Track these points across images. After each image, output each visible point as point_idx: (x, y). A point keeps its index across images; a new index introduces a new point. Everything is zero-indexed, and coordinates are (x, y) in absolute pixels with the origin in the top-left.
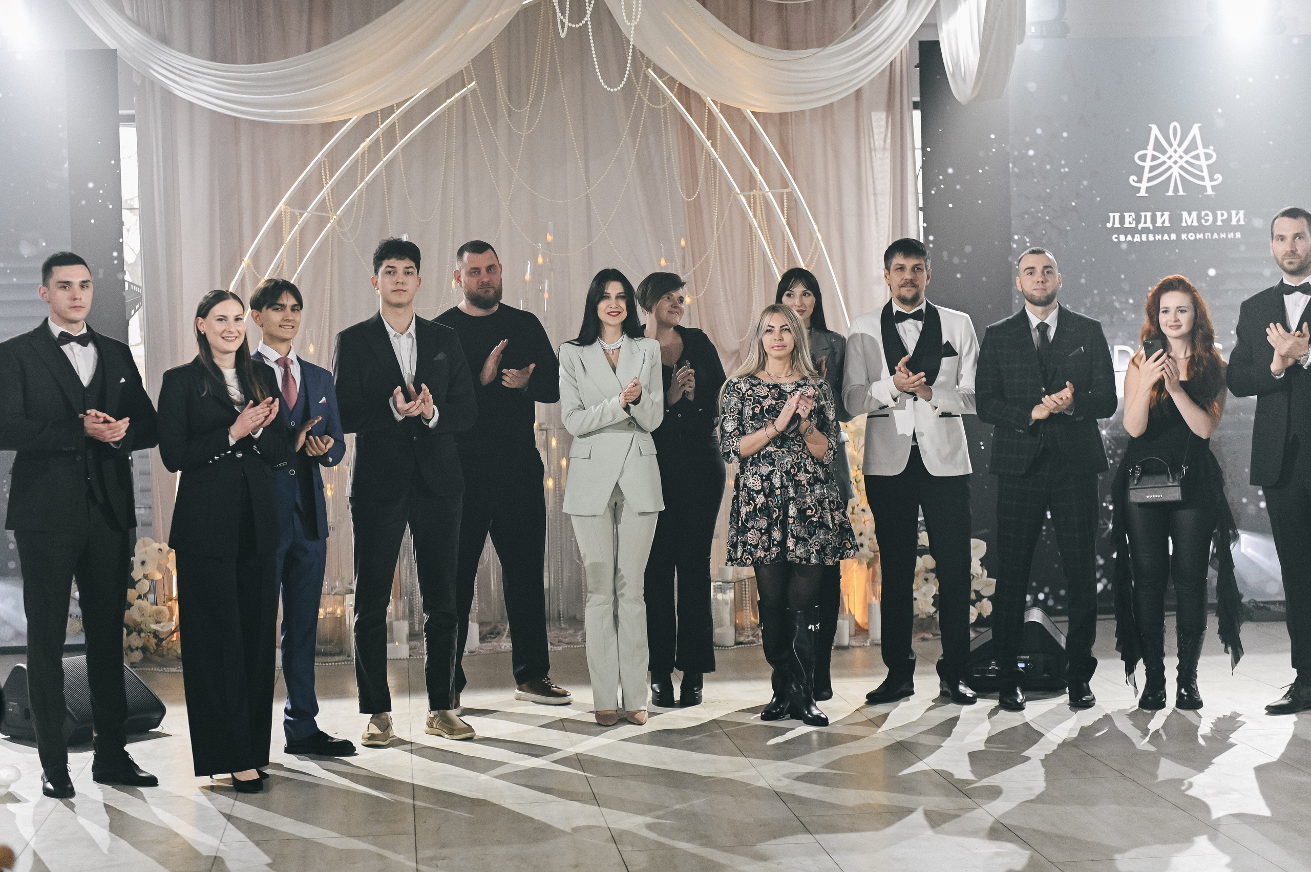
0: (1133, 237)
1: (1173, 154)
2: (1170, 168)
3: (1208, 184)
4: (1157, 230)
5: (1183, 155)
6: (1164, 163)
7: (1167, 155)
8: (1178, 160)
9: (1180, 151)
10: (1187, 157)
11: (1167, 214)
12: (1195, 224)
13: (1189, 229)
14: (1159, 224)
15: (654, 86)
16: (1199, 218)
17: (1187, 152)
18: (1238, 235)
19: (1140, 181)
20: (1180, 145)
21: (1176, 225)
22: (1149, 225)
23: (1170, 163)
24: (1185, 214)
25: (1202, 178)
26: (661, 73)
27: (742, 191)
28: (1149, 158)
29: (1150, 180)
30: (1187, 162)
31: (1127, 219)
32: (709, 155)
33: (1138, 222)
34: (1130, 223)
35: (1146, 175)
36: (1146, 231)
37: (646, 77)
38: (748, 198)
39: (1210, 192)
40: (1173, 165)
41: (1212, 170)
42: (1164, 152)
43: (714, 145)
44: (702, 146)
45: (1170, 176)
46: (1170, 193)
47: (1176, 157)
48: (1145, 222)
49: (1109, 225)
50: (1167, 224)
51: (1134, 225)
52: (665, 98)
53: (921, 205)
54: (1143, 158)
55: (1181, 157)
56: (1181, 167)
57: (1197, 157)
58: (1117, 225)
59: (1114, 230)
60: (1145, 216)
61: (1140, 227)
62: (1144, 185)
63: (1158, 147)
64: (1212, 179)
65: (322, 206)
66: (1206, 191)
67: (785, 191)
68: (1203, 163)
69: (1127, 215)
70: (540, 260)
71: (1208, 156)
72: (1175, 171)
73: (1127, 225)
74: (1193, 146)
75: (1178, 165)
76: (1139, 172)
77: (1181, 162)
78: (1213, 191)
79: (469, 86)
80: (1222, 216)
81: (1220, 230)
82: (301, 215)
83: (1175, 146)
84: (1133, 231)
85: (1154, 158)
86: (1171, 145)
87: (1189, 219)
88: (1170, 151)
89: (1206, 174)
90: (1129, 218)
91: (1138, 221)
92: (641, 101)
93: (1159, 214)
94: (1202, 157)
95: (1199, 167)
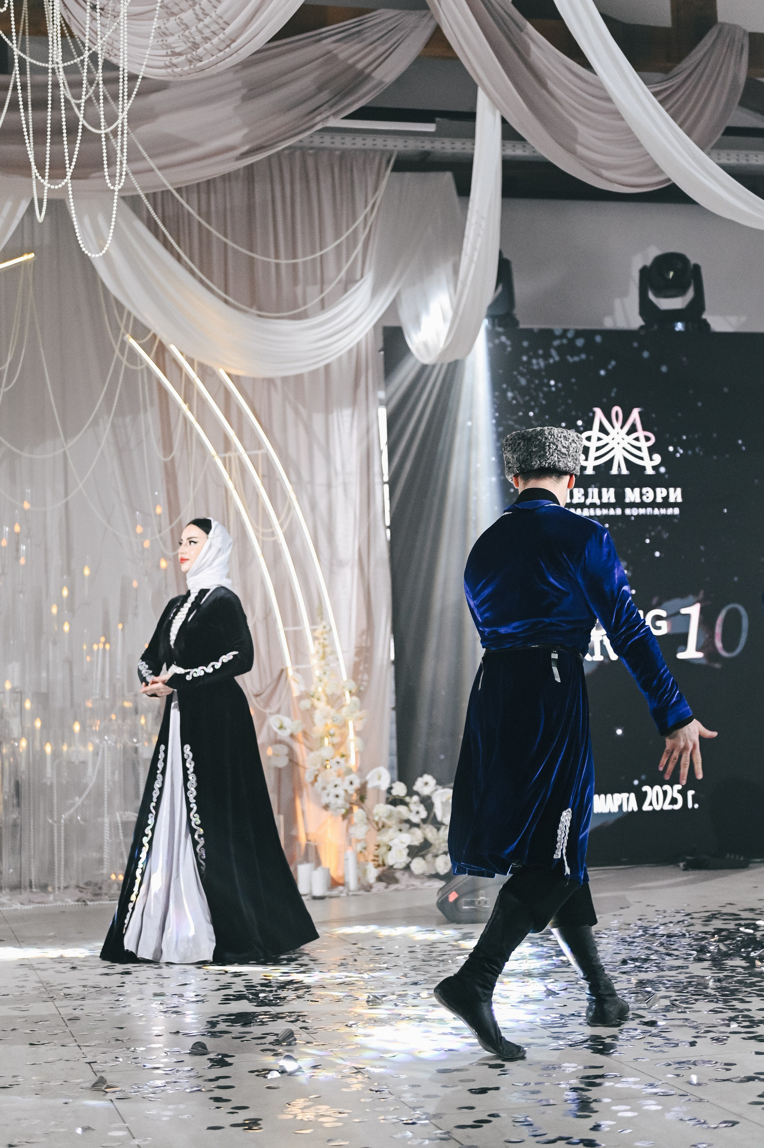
1: (615, 436)
2: (613, 448)
3: (647, 464)
4: (603, 506)
5: (625, 436)
6: (608, 443)
7: (610, 437)
8: (621, 441)
9: (622, 433)
10: (628, 439)
11: (612, 491)
12: (638, 500)
13: (632, 505)
14: (605, 500)
15: (132, 350)
16: (641, 495)
17: (629, 433)
18: (676, 511)
19: (586, 459)
20: (622, 427)
21: (620, 501)
22: (596, 500)
23: (613, 444)
24: (628, 490)
25: (641, 458)
27: (218, 452)
28: (594, 439)
29: (597, 458)
30: (628, 444)
31: (576, 495)
32: (185, 419)
34: (579, 498)
35: (592, 454)
36: (593, 506)
38: (224, 460)
39: (649, 471)
40: (616, 446)
41: (652, 450)
42: (607, 433)
43: (190, 409)
44: (179, 409)
45: (613, 457)
46: (614, 471)
47: (618, 439)
48: (592, 498)
50: (613, 500)
51: (582, 500)
52: (142, 361)
53: (386, 479)
54: (589, 439)
55: (623, 438)
56: (623, 448)
57: (637, 439)
60: (592, 492)
61: (588, 502)
62: (590, 464)
63: (603, 429)
64: (651, 460)
66: (646, 471)
67: (259, 452)
68: (644, 445)
70: (17, 528)
71: (647, 439)
72: (618, 451)
73: (575, 500)
74: (633, 429)
75: (621, 446)
77: (623, 443)
78: (652, 470)
80: (661, 493)
81: (659, 506)
83: (617, 426)
84: (582, 506)
85: (599, 439)
86: (614, 427)
87: (632, 495)
88: (613, 433)
89: (645, 454)
90: (578, 494)
91: (586, 495)
92: (119, 362)
93: (604, 490)
94: (642, 439)
95: (639, 449)
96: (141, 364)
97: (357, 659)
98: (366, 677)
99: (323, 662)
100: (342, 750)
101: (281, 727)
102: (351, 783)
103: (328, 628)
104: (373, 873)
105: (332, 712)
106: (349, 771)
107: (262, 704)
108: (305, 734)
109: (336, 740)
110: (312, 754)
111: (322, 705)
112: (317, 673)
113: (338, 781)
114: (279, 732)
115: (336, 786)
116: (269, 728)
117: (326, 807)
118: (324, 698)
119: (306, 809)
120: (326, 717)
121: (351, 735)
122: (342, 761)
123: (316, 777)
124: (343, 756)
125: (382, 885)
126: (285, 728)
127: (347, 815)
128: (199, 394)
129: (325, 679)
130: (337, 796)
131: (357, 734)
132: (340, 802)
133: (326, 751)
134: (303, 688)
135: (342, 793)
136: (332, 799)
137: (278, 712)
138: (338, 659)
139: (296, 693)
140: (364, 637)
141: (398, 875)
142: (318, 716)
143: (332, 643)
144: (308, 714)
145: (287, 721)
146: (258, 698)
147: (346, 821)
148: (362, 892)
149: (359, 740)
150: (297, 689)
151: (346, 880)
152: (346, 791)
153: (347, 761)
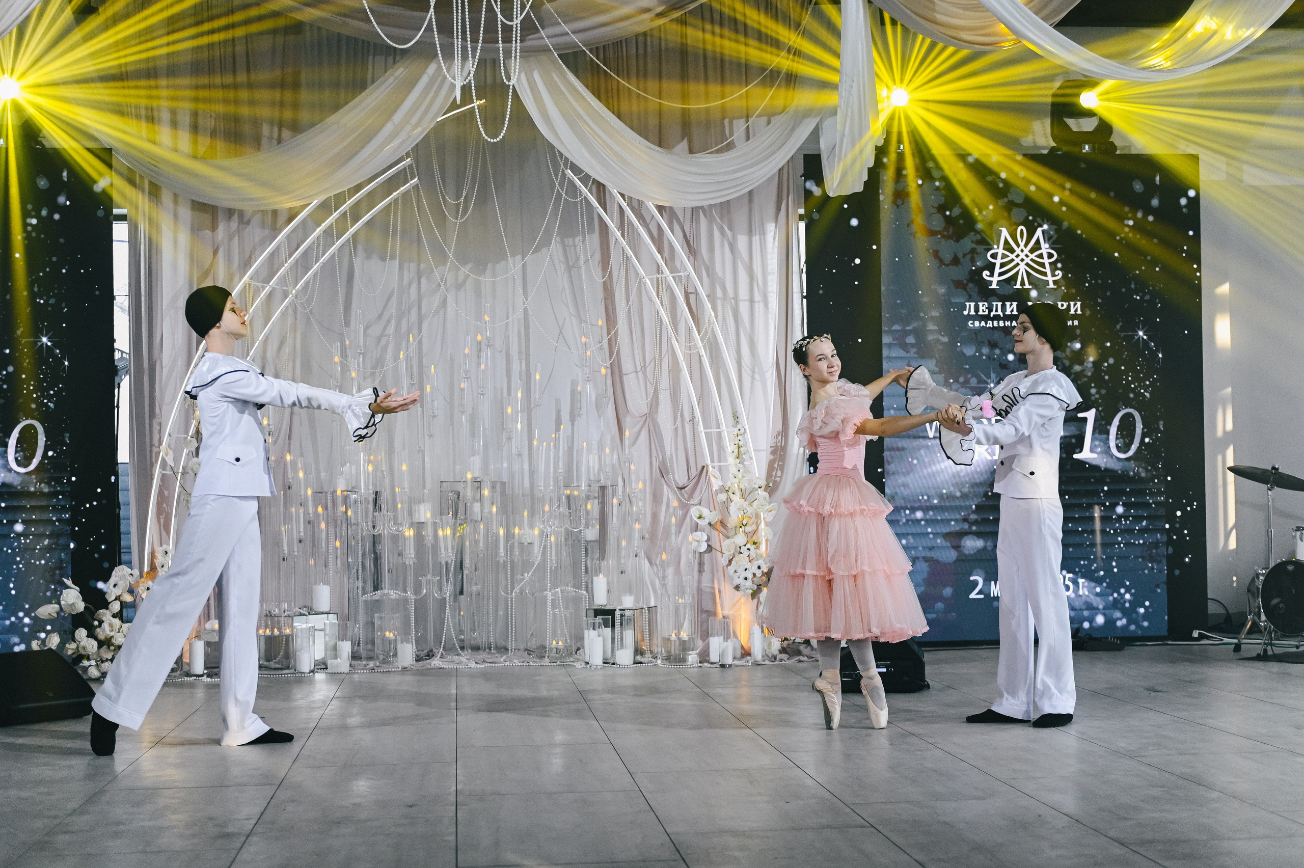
0: (986, 324)
1: (1020, 253)
2: (1018, 264)
3: (1050, 279)
4: (1006, 318)
5: (1029, 254)
6: (1012, 260)
7: (1015, 254)
8: (1025, 258)
9: (1026, 251)
10: (1032, 256)
11: (1015, 304)
14: (1008, 312)
15: (571, 182)
17: (1032, 251)
18: (1076, 323)
19: (992, 275)
20: (1026, 245)
22: (1000, 313)
23: (1017, 260)
26: (576, 170)
27: (648, 275)
28: (999, 256)
29: (1001, 274)
30: (1032, 260)
31: (981, 308)
33: (990, 310)
34: (983, 311)
35: (997, 270)
36: (997, 318)
37: (564, 175)
39: (1051, 285)
40: (1020, 262)
42: (1012, 251)
43: (623, 236)
45: (1017, 273)
46: (1018, 286)
47: (1022, 256)
48: (996, 311)
49: (966, 313)
50: (1015, 313)
51: (986, 313)
52: (581, 192)
53: (805, 294)
54: (994, 256)
55: (1027, 256)
56: (1027, 264)
57: (1041, 256)
58: (972, 313)
59: (969, 317)
60: (997, 305)
61: (992, 314)
62: (995, 279)
63: (1008, 247)
64: (1053, 275)
65: (283, 281)
66: (1049, 285)
67: (684, 274)
68: (1047, 262)
69: (981, 304)
71: (1050, 256)
72: (1022, 267)
73: (981, 313)
74: (1037, 247)
75: (1025, 262)
76: (991, 267)
77: (1027, 260)
78: (1054, 284)
79: (411, 182)
82: (264, 288)
83: (1022, 244)
84: (986, 318)
85: (1004, 256)
86: (1018, 246)
88: (1018, 251)
89: (1048, 270)
90: (983, 307)
92: (559, 195)
93: (1008, 304)
94: (1045, 256)
95: (1043, 265)
96: (581, 195)
97: (772, 457)
98: (779, 473)
99: (738, 461)
100: (755, 539)
101: (700, 517)
102: (759, 567)
103: (742, 431)
104: (776, 644)
105: (745, 504)
106: (758, 557)
107: (686, 496)
108: (722, 523)
109: (748, 529)
110: (727, 541)
111: (736, 498)
112: (733, 470)
113: (748, 565)
114: (698, 521)
115: (746, 569)
116: (691, 517)
117: (737, 588)
118: (738, 493)
119: (722, 588)
120: (739, 509)
121: (762, 525)
122: (752, 547)
123: (730, 561)
124: (755, 543)
125: (784, 656)
126: (704, 518)
127: (754, 595)
128: (630, 223)
129: (740, 475)
130: (746, 579)
131: (767, 524)
132: (749, 583)
133: (740, 539)
134: (721, 484)
135: (750, 576)
136: (741, 581)
137: (700, 504)
138: (751, 458)
139: (715, 487)
140: (780, 438)
141: (802, 647)
142: (733, 508)
143: (746, 445)
144: (726, 505)
145: (705, 512)
146: (683, 491)
147: (756, 601)
148: (767, 662)
149: (769, 530)
150: (716, 484)
151: (752, 651)
152: (754, 575)
153: (758, 548)
